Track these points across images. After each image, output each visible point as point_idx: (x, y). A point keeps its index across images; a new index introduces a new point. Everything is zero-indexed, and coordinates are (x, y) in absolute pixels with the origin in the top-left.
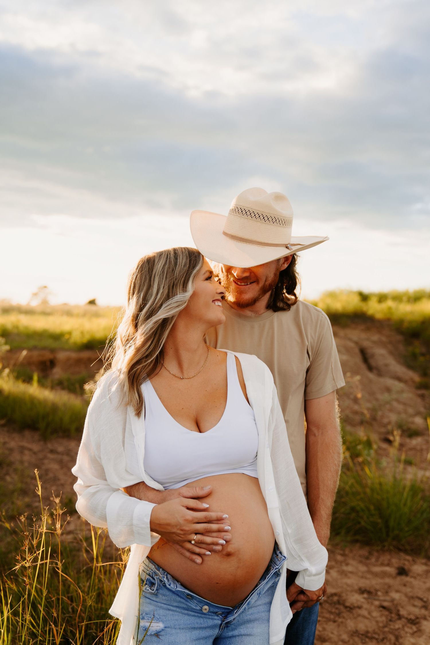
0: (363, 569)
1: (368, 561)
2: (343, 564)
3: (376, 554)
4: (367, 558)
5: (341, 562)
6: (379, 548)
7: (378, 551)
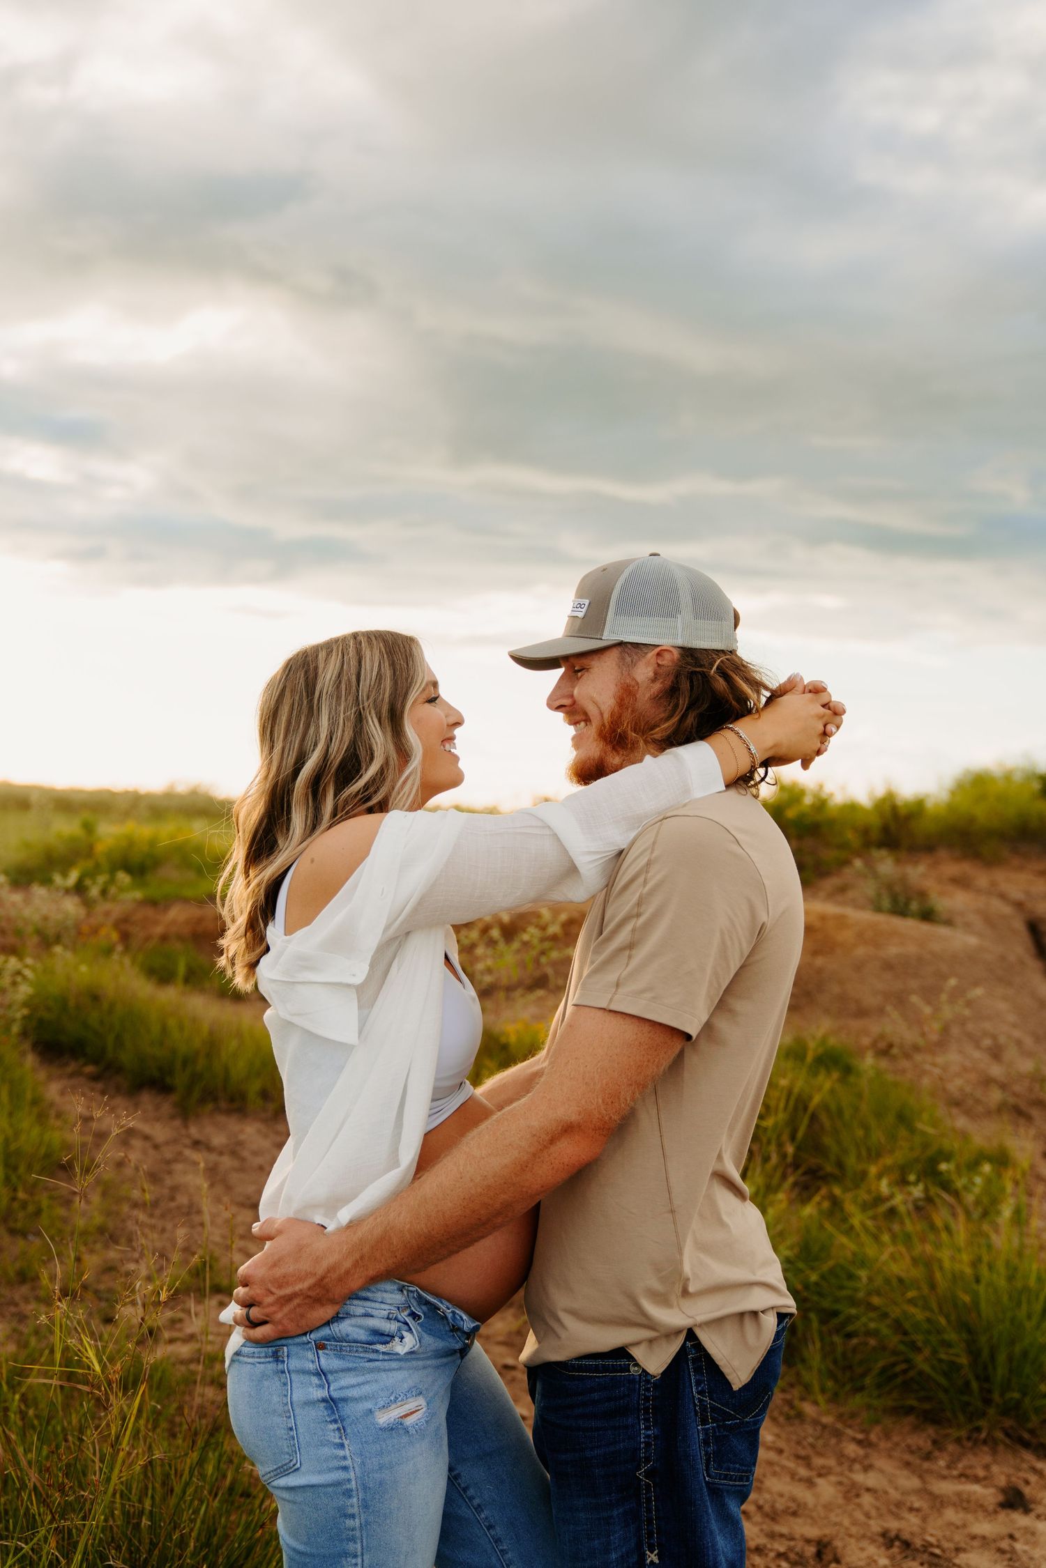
0: (910, 1482)
1: (926, 1465)
2: (857, 1467)
3: (951, 1447)
4: (928, 1457)
5: (854, 1461)
6: (963, 1433)
7: (958, 1441)
